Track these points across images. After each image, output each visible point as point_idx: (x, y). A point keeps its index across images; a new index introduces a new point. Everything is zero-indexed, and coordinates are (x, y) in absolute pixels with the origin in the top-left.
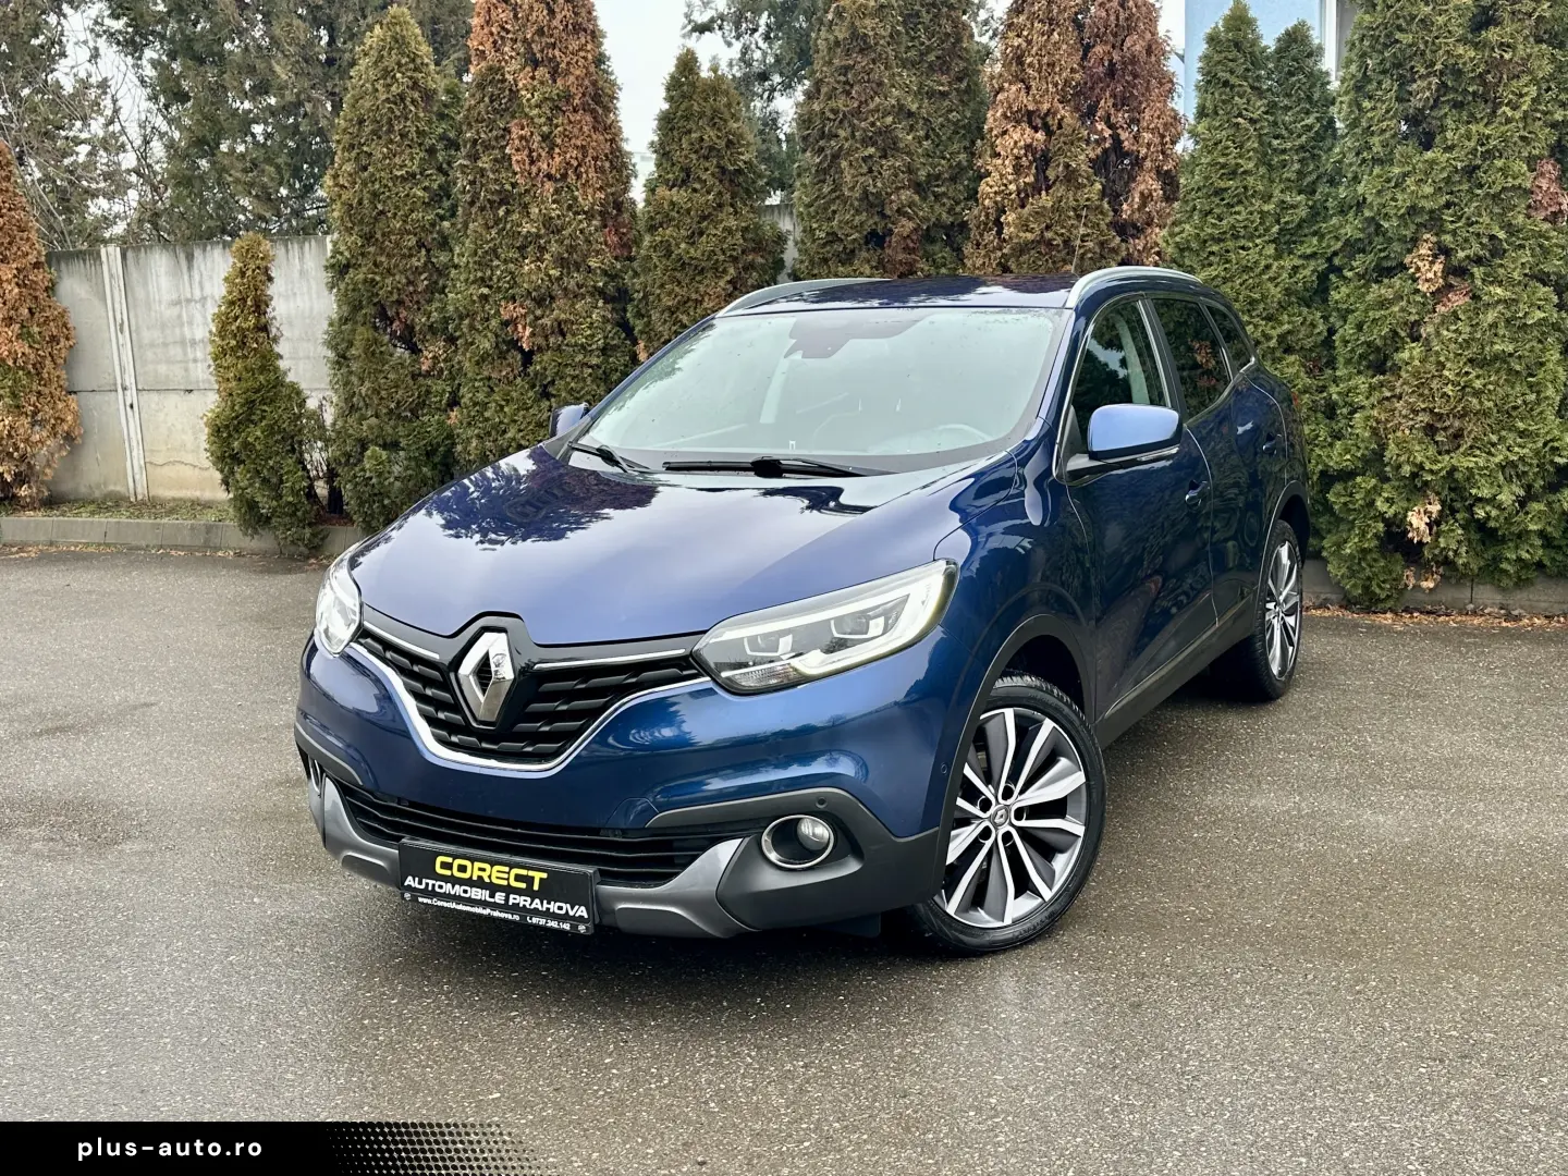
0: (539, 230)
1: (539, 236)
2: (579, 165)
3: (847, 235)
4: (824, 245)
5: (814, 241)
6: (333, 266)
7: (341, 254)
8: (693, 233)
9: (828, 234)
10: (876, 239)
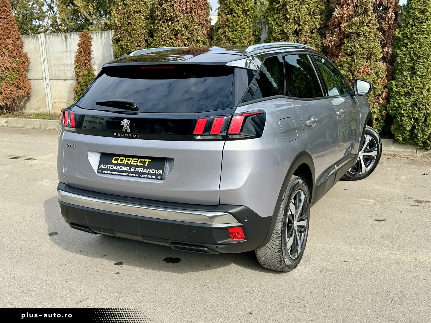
0: (182, 28)
1: (182, 31)
2: (195, 8)
3: (288, 31)
4: (279, 34)
5: (275, 33)
6: (114, 39)
7: (117, 36)
8: (233, 30)
9: (281, 31)
10: (296, 33)
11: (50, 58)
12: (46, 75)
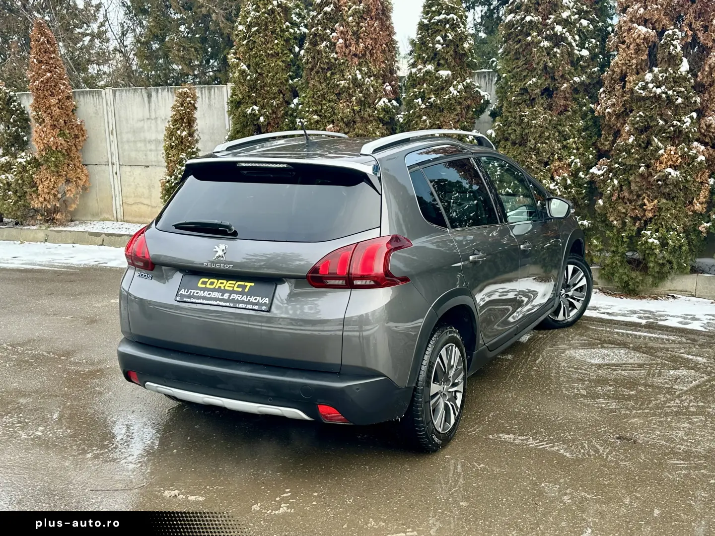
2: (372, 49)
6: (232, 102)
7: (236, 95)
9: (521, 89)
10: (548, 92)
11: (120, 129)
12: (114, 157)
